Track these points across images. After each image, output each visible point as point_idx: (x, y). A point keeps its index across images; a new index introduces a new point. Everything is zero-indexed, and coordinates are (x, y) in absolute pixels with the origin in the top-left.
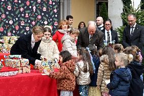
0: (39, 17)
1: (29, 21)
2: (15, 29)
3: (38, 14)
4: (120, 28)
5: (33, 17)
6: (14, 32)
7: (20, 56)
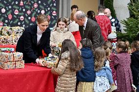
0: (36, 6)
1: (24, 10)
2: (7, 19)
3: (35, 3)
4: (126, 20)
5: (28, 5)
6: (6, 21)
7: (13, 49)
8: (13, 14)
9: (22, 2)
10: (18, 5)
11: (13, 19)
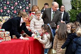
0: (16, 4)
1: (10, 6)
3: (16, 2)
4: (70, 11)
5: (12, 3)
7: (4, 30)
8: (3, 9)
9: (8, 2)
10: (6, 4)
11: (3, 12)
